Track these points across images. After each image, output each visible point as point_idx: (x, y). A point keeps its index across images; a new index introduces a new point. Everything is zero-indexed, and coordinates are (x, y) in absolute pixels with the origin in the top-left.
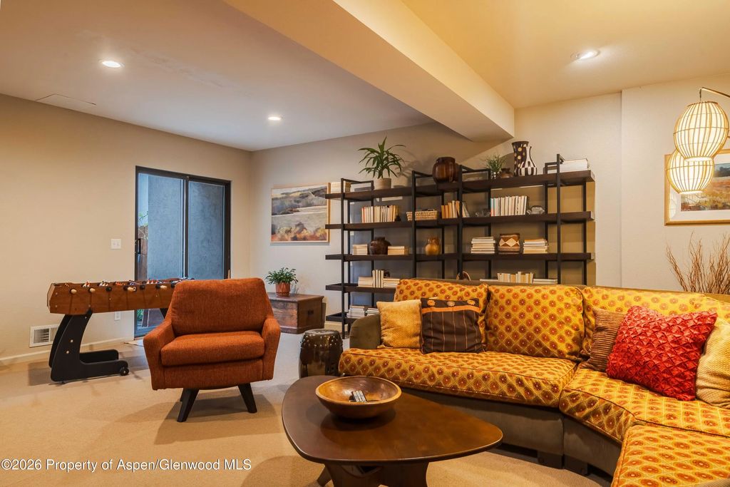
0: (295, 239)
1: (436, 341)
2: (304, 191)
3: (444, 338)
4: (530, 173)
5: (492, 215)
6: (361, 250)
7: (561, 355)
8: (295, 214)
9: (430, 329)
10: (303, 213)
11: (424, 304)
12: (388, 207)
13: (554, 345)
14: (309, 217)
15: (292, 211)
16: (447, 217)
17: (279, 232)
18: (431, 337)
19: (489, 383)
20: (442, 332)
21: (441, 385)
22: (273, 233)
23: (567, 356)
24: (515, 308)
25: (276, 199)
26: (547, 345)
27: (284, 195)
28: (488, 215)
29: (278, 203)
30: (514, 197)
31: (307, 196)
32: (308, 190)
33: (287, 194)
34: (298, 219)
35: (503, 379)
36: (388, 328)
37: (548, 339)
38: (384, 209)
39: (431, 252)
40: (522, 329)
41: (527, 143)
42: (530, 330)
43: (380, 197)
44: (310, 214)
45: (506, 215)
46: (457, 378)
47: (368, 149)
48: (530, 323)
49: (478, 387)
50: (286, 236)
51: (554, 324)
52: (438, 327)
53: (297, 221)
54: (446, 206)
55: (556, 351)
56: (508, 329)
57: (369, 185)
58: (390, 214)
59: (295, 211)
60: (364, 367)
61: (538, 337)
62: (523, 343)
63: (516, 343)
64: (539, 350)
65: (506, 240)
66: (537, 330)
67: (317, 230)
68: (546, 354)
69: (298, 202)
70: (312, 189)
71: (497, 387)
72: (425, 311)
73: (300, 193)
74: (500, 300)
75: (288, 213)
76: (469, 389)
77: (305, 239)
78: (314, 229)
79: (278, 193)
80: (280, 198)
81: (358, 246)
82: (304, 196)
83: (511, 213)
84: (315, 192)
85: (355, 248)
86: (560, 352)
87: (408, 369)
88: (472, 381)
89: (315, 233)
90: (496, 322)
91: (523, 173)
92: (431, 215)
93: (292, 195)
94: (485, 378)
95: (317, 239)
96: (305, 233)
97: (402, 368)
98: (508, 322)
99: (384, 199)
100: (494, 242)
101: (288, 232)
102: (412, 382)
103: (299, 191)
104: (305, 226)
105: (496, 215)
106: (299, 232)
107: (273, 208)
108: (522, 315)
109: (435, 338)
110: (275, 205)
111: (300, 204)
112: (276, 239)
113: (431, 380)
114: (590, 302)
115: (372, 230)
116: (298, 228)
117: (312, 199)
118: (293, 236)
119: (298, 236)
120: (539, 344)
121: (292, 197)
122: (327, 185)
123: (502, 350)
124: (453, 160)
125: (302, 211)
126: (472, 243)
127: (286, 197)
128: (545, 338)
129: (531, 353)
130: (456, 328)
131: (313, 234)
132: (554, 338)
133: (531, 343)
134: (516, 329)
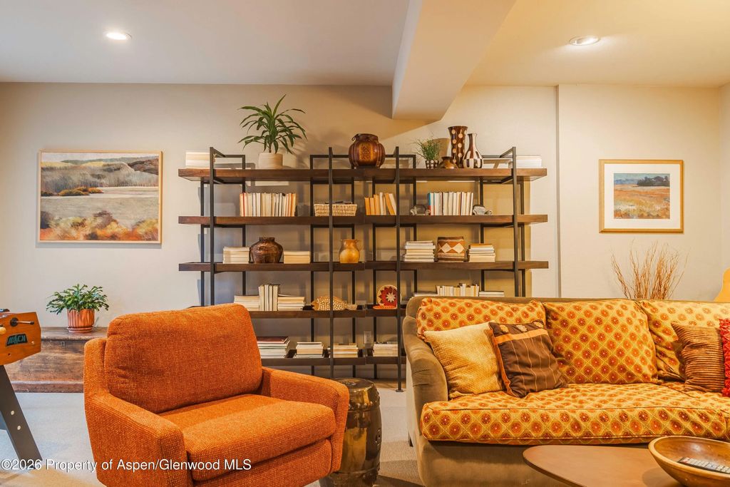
0: (93, 237)
1: (529, 378)
2: (111, 160)
3: (535, 372)
4: (479, 165)
5: (432, 214)
6: (238, 256)
7: (646, 379)
8: (92, 196)
9: (516, 362)
10: (109, 197)
11: (495, 331)
12: (284, 195)
13: (639, 370)
14: (122, 203)
15: (86, 192)
16: (373, 214)
17: (57, 225)
18: (519, 374)
19: (649, 422)
20: (529, 366)
21: (590, 435)
22: (45, 224)
23: (651, 380)
24: (591, 329)
25: (51, 169)
26: (631, 369)
27: (69, 164)
28: (427, 213)
29: (56, 176)
30: (459, 193)
31: (119, 169)
32: (120, 160)
33: (75, 162)
34: (99, 205)
35: (664, 415)
36: (459, 367)
37: (632, 363)
38: (277, 198)
39: (350, 258)
40: (604, 354)
41: (465, 128)
42: (613, 353)
43: (253, 180)
44: (123, 199)
45: (450, 214)
46: (609, 423)
47: (253, 108)
48: (611, 345)
49: (637, 430)
50: (74, 232)
51: (634, 345)
52: (524, 359)
53: (99, 208)
54: (372, 199)
55: (640, 375)
56: (587, 354)
57: (240, 161)
58: (286, 205)
59: (94, 192)
60: (474, 426)
61: (622, 361)
62: (605, 370)
63: (597, 370)
64: (622, 376)
65: (452, 245)
66: (620, 353)
67: (138, 224)
68: (631, 379)
69: (99, 177)
70: (128, 159)
71: (659, 426)
72: (500, 339)
73: (103, 163)
74: (570, 320)
75: (80, 195)
76: (627, 434)
77: (113, 237)
78: (133, 222)
79: (55, 160)
80: (60, 169)
81: (232, 250)
82: (111, 169)
83: (456, 213)
84: (136, 163)
85: (229, 253)
86: (645, 376)
87: (539, 420)
88: (628, 423)
89: (134, 229)
90: (568, 347)
91: (472, 165)
92: (349, 210)
93: (89, 164)
94: (643, 417)
95: (139, 237)
96: (113, 229)
97: (532, 420)
98: (585, 346)
99: (258, 184)
100: (434, 247)
101: (79, 225)
102: (551, 436)
103: (100, 160)
104: (114, 217)
105: (437, 213)
106: (103, 226)
107: (44, 184)
108: (601, 337)
109: (524, 374)
110: (48, 179)
111: (103, 181)
112: (52, 235)
113: (576, 430)
114: (657, 317)
115: (243, 227)
116: (99, 220)
117: (128, 175)
118: (88, 232)
119: (99, 232)
120: (622, 369)
121: (85, 168)
122: (158, 155)
123: (581, 381)
124: (376, 138)
125: (107, 192)
126: (406, 248)
127: (73, 168)
128: (629, 361)
129: (614, 381)
130: (542, 359)
131: (130, 230)
132: (637, 361)
133: (614, 369)
134: (595, 354)
